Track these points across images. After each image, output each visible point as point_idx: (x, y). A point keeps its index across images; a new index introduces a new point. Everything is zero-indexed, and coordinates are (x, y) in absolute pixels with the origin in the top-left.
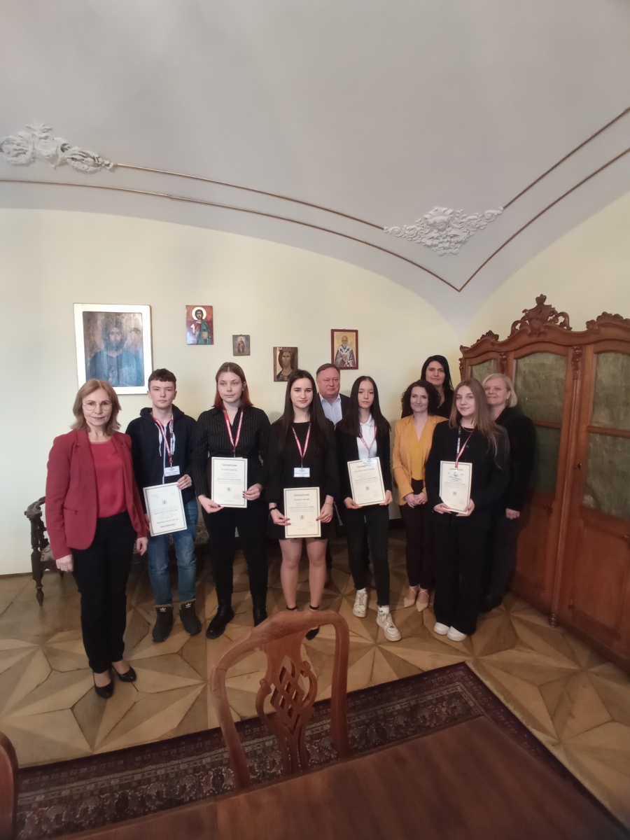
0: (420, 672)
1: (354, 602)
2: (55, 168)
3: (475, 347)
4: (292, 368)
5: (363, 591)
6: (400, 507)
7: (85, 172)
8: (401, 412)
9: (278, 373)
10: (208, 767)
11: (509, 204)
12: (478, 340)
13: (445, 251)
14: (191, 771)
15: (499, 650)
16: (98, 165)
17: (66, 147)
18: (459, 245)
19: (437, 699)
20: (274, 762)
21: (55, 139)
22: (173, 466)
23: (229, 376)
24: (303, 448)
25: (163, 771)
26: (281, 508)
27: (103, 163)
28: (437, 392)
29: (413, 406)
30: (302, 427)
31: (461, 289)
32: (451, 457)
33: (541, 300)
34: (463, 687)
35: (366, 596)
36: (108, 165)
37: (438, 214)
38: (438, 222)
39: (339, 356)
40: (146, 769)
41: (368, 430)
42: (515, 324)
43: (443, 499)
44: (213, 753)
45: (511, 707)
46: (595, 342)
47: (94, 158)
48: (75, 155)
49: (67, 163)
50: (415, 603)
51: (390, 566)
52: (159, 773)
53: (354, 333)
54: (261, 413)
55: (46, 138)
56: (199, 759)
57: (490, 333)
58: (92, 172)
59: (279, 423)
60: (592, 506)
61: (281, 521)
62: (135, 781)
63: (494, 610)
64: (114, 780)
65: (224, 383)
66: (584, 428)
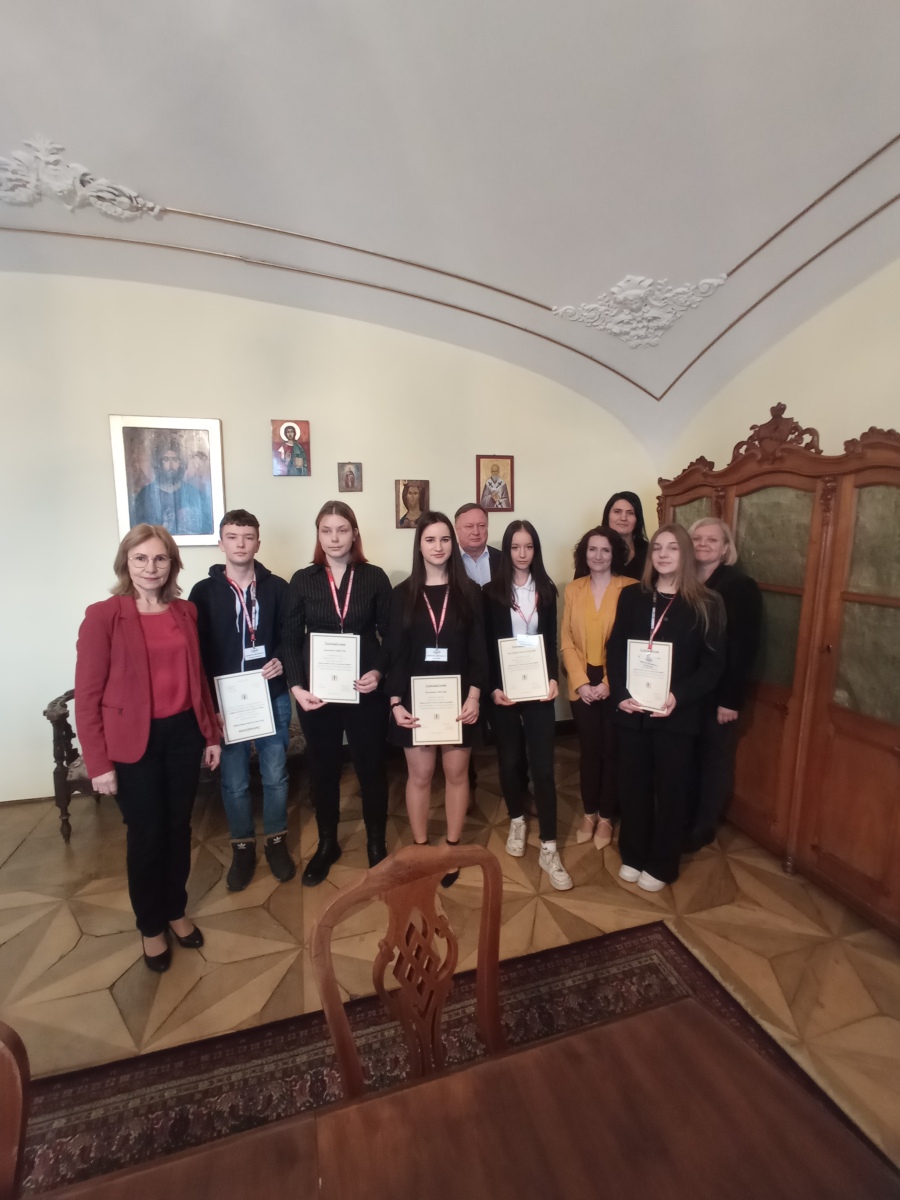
0: (599, 934)
1: (507, 836)
2: (73, 211)
3: (680, 480)
4: (421, 509)
5: (519, 821)
6: (571, 702)
7: (118, 219)
8: (573, 571)
9: (402, 516)
10: (303, 1068)
11: (734, 270)
12: (684, 470)
13: (639, 341)
14: (279, 1075)
15: (712, 905)
16: (138, 209)
17: (88, 178)
18: (660, 333)
19: (624, 973)
20: (396, 1061)
21: (72, 165)
22: (256, 645)
23: (335, 521)
24: (438, 620)
25: (240, 1075)
26: (407, 703)
27: (144, 205)
28: (624, 543)
29: (590, 564)
30: (437, 591)
31: (661, 397)
32: (643, 634)
33: (778, 410)
34: (661, 956)
35: (523, 827)
36: (152, 209)
37: (632, 286)
38: (631, 298)
39: (487, 492)
40: (216, 1072)
41: (525, 596)
42: (739, 446)
43: (631, 692)
44: (311, 1047)
45: (730, 988)
46: (857, 471)
47: (130, 198)
48: (101, 191)
49: (90, 204)
50: (593, 837)
51: (557, 786)
52: (234, 1078)
53: (509, 461)
54: (378, 573)
55: (56, 163)
56: (291, 1056)
57: (702, 460)
58: (129, 220)
59: (405, 585)
60: (847, 705)
61: (407, 721)
62: (199, 1092)
63: (704, 850)
64: (169, 1090)
65: (327, 530)
66: (836, 594)
